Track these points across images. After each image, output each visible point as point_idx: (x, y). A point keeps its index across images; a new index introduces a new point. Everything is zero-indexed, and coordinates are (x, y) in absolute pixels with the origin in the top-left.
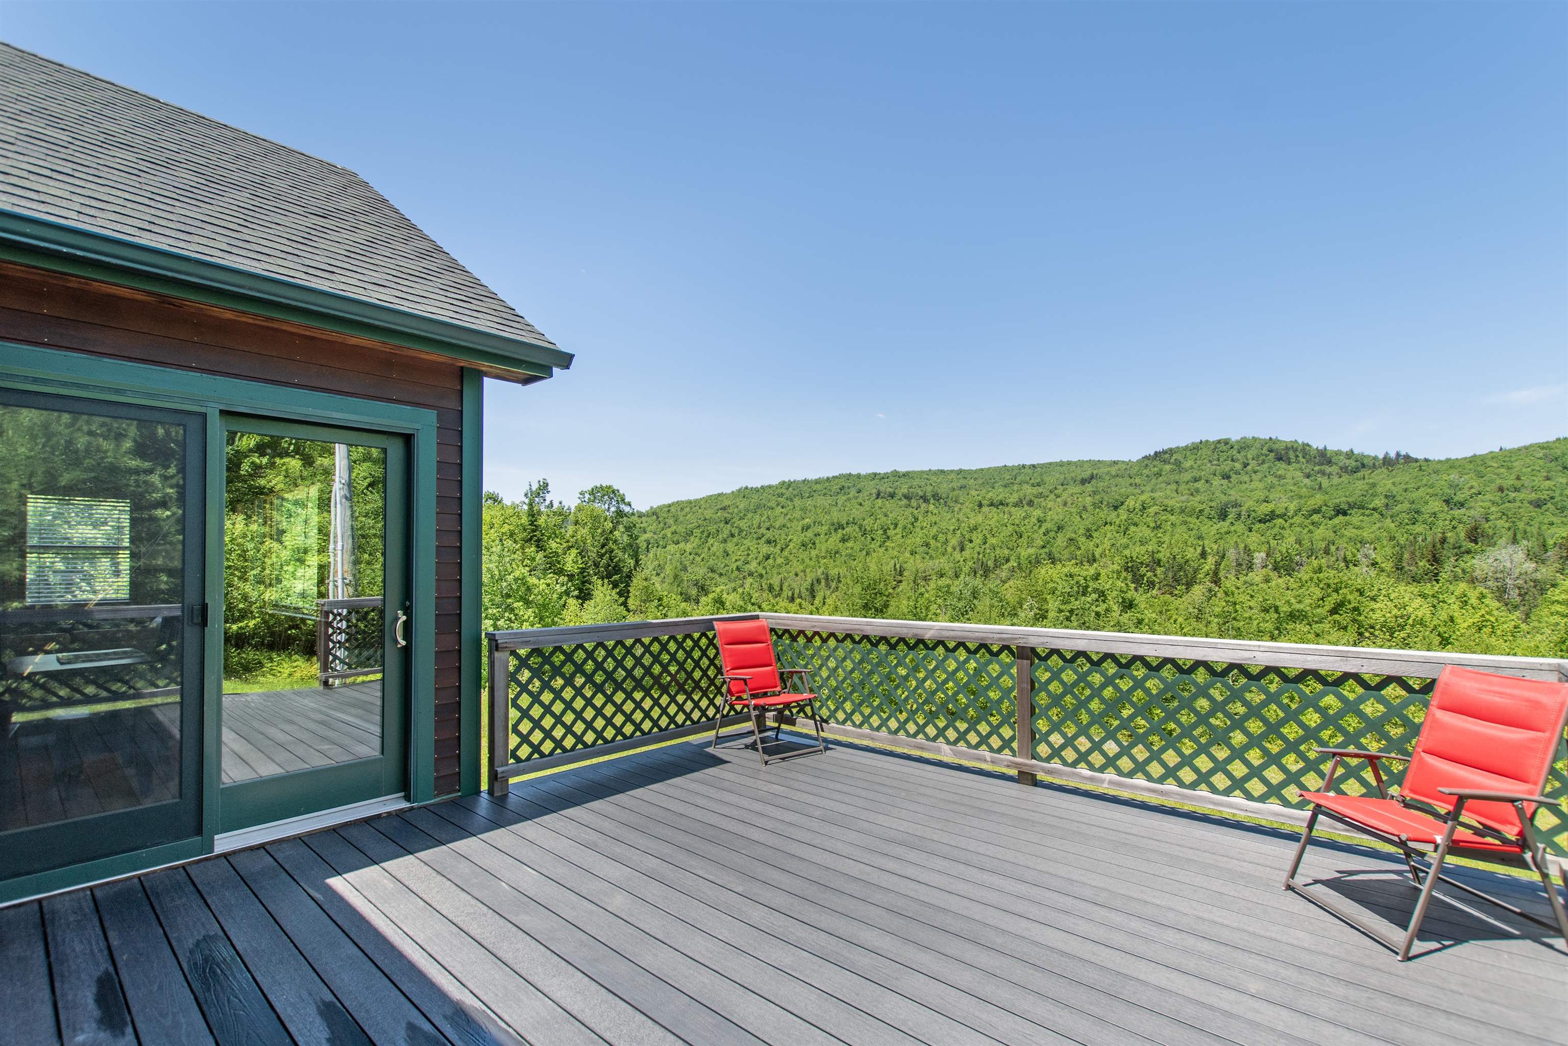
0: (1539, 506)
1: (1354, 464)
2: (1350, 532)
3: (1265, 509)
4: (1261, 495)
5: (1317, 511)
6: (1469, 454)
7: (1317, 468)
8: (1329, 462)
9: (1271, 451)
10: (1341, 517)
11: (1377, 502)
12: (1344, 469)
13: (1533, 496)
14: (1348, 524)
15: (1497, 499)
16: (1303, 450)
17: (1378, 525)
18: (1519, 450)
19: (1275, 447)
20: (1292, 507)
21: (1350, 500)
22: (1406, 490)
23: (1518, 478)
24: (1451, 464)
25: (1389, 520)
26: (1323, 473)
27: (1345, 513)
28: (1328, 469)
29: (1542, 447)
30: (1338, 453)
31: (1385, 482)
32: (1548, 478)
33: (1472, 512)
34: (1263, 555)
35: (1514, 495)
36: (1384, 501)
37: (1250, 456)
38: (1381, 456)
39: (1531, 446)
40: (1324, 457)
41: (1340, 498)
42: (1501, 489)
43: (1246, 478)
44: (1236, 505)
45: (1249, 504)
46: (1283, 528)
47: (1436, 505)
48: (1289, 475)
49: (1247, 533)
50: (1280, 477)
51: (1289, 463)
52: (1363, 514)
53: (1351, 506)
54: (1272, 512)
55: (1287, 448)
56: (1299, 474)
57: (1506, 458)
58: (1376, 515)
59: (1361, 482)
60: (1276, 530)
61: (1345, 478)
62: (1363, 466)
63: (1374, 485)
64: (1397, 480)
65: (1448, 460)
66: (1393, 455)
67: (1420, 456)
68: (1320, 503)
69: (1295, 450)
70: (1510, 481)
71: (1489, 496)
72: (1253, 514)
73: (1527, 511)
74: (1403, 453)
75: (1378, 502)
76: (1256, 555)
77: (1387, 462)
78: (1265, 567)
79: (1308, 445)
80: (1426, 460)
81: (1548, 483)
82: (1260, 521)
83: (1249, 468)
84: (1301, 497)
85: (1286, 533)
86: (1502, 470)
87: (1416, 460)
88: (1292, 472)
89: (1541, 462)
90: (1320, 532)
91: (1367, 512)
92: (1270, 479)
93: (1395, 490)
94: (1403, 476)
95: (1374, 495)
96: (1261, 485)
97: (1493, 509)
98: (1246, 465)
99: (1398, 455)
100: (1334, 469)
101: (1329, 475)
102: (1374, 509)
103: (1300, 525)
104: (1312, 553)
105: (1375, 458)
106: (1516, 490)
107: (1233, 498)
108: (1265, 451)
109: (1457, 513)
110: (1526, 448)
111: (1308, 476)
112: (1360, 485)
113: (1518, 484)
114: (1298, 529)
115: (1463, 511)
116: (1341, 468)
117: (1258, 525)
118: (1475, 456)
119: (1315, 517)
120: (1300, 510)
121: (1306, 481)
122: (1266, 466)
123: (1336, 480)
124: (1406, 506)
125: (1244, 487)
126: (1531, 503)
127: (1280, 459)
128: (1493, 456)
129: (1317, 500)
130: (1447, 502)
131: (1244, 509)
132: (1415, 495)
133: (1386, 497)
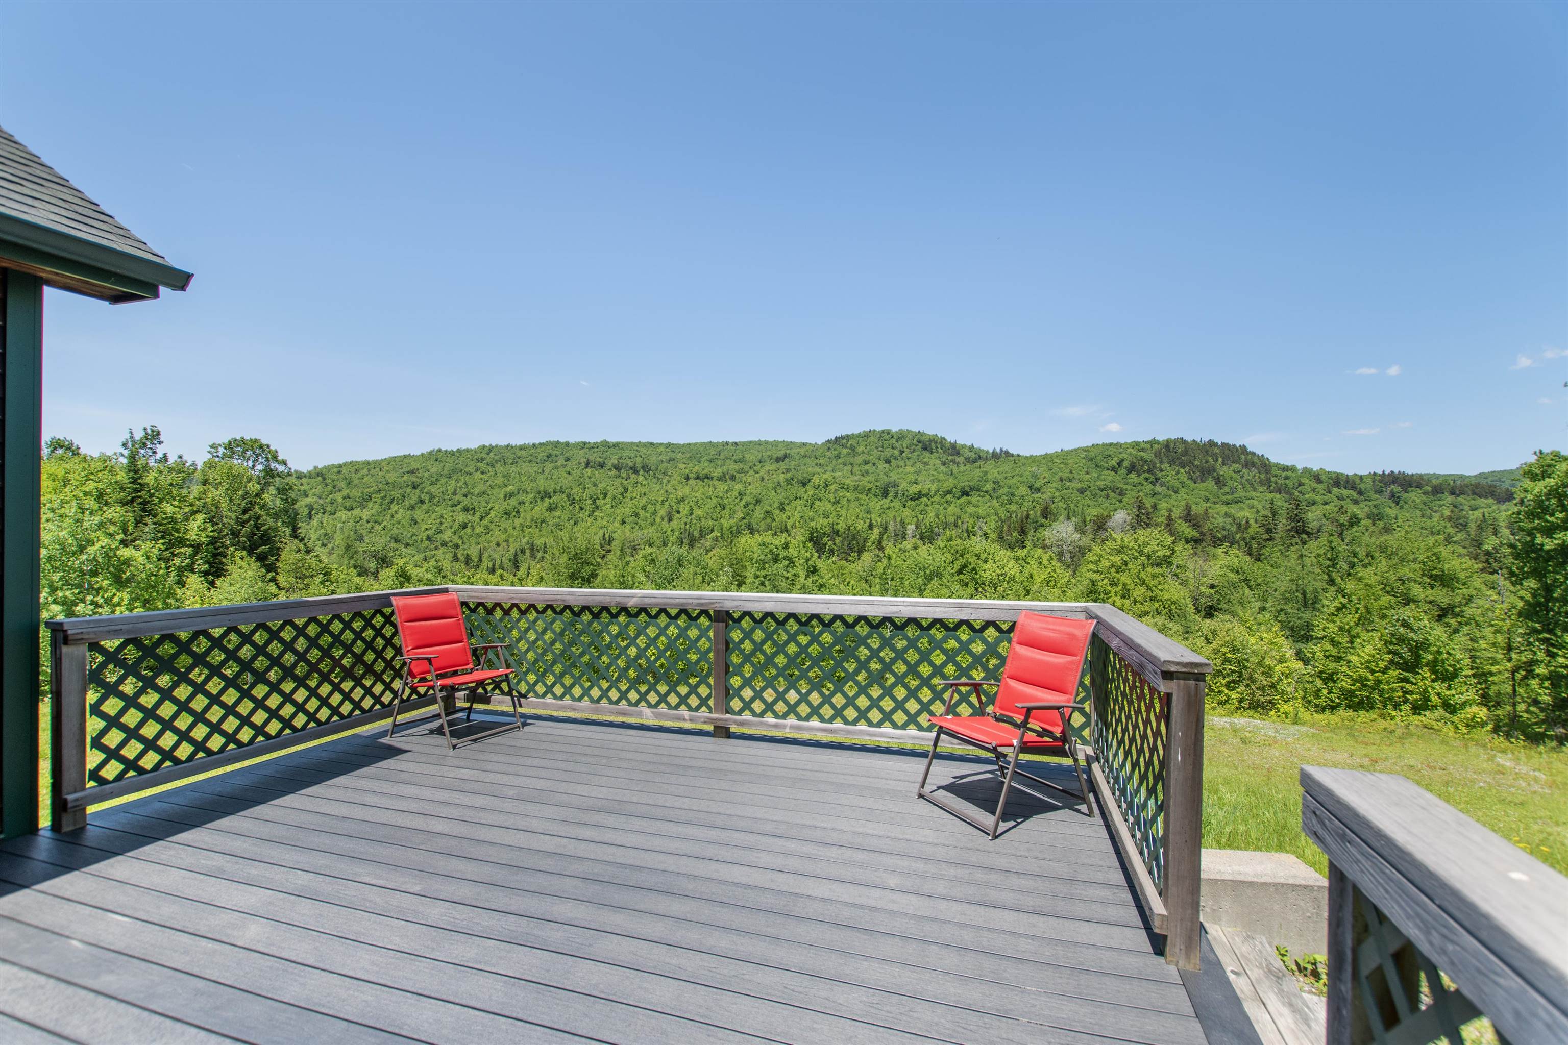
0: (1082, 493)
1: (974, 456)
2: (971, 509)
3: (914, 489)
4: (912, 477)
5: (949, 492)
6: (1043, 453)
7: (950, 458)
8: (958, 454)
9: (919, 442)
10: (965, 497)
11: (988, 486)
12: (967, 459)
13: (1079, 486)
14: (969, 503)
15: (1059, 487)
16: (941, 442)
17: (989, 504)
18: (1072, 451)
19: (923, 438)
20: (933, 488)
21: (971, 484)
22: (1006, 478)
23: (1071, 472)
24: (1032, 459)
25: (995, 501)
26: (954, 461)
27: (968, 495)
28: (958, 459)
29: (1086, 450)
30: (964, 446)
31: (993, 471)
32: (1087, 473)
33: (1045, 496)
34: (913, 527)
35: (1068, 484)
36: (992, 485)
37: (905, 445)
38: (991, 451)
39: (1078, 449)
40: (954, 450)
41: (964, 483)
42: (1061, 480)
43: (902, 463)
44: (896, 485)
45: (903, 485)
46: (927, 505)
47: (1023, 490)
48: (931, 463)
49: (902, 509)
50: (926, 464)
51: (932, 453)
52: (979, 496)
53: (972, 489)
54: (920, 492)
55: (930, 441)
56: (938, 462)
57: (1064, 456)
58: (988, 497)
59: (978, 470)
60: (922, 506)
61: (968, 466)
62: (980, 457)
63: (986, 473)
64: (1001, 469)
65: (1031, 456)
66: (998, 450)
67: (1015, 453)
68: (952, 485)
69: (936, 443)
70: (1066, 475)
71: (1054, 485)
72: (906, 493)
73: (1076, 496)
74: (1004, 449)
75: (989, 487)
76: (909, 527)
77: (995, 456)
78: (914, 537)
79: (944, 439)
80: (1019, 455)
81: (1088, 477)
82: (911, 499)
83: (904, 455)
84: (939, 481)
85: (929, 509)
86: (1062, 466)
87: (1012, 455)
88: (934, 460)
89: (1084, 461)
90: (951, 509)
91: (982, 494)
92: (918, 465)
93: (999, 477)
94: (1006, 467)
95: (986, 481)
96: (912, 470)
97: (1057, 494)
98: (902, 452)
99: (1001, 450)
100: (961, 459)
101: (958, 464)
102: (986, 492)
103: (939, 503)
104: (946, 526)
105: (987, 452)
106: (1070, 481)
107: (892, 479)
108: (915, 442)
109: (1036, 496)
110: (1076, 450)
111: (944, 464)
112: (978, 473)
113: (1071, 476)
114: (937, 506)
115: (1039, 495)
116: (966, 459)
117: (910, 503)
118: (1046, 454)
119: (949, 497)
120: (938, 491)
121: (943, 468)
122: (916, 454)
123: (962, 468)
124: (1006, 490)
125: (901, 470)
126: (1078, 490)
127: (925, 449)
128: (1057, 455)
129: (949, 483)
130: (1030, 487)
131: (900, 488)
132: (1011, 482)
133: (994, 482)
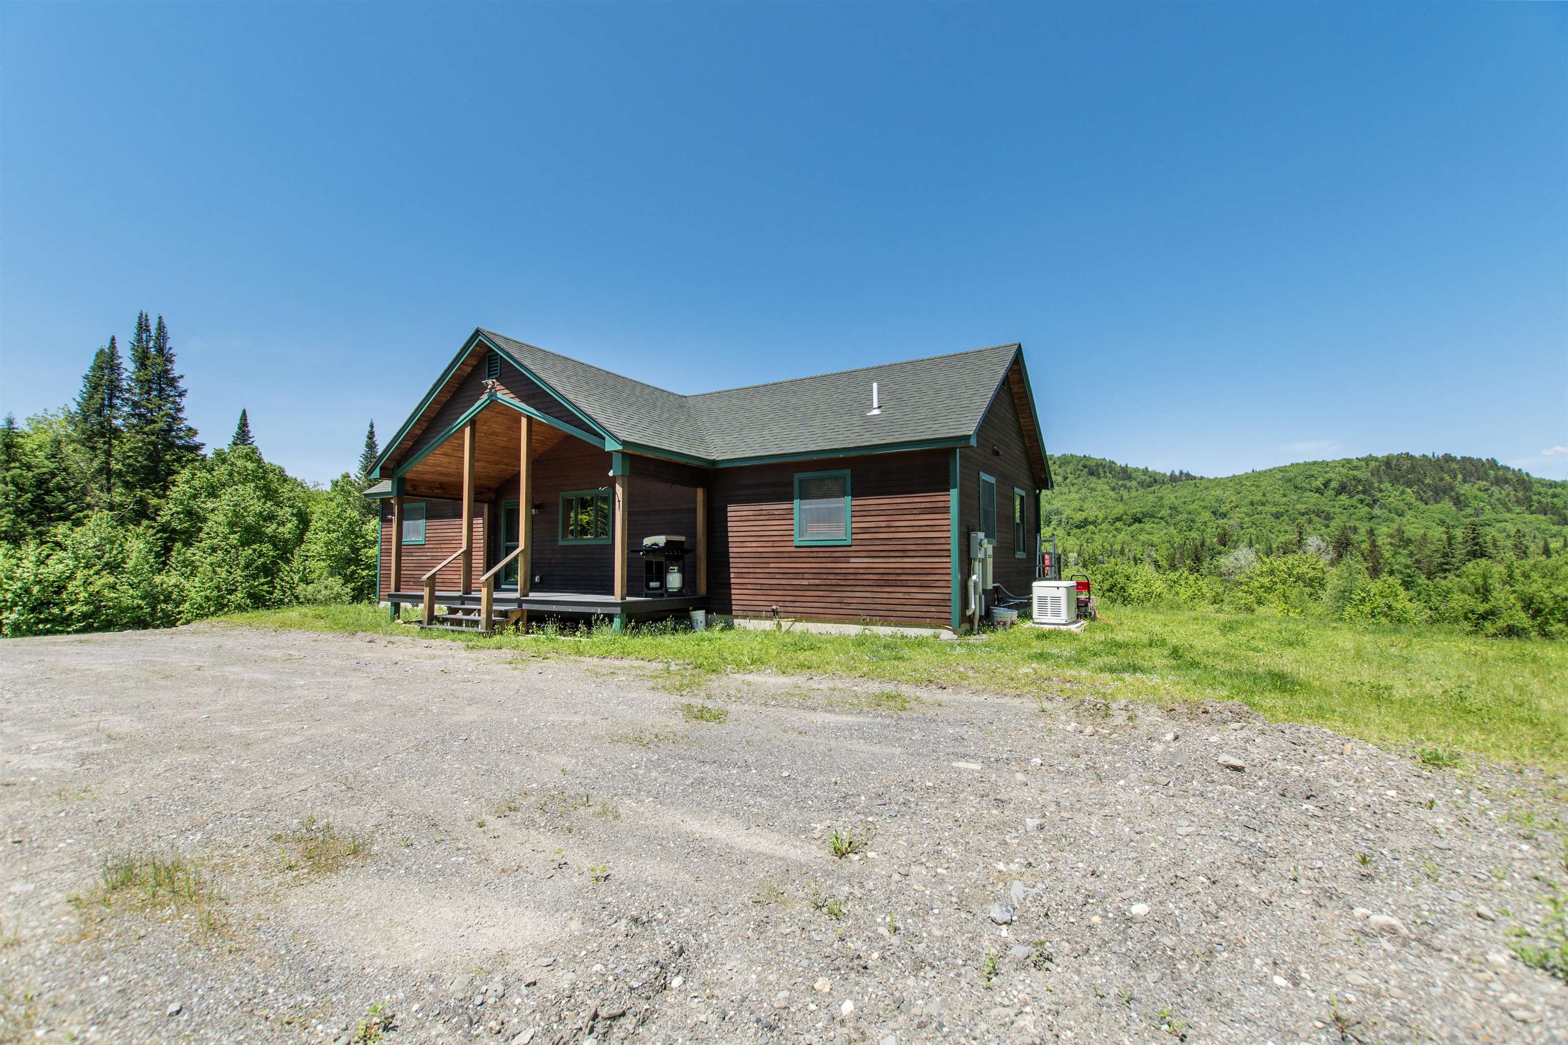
0: (1278, 518)
1: (1148, 480)
2: (1143, 537)
3: (1079, 517)
4: (1076, 504)
5: (1119, 519)
6: (1230, 475)
7: (1120, 483)
8: (1130, 478)
9: (1085, 467)
10: (1137, 525)
11: (1163, 512)
12: (1142, 484)
13: (1274, 510)
14: (1142, 530)
15: (1249, 511)
16: (1110, 467)
17: (1164, 531)
18: (1266, 472)
19: (1089, 463)
20: (1101, 516)
21: (1144, 510)
22: (1185, 503)
23: (1264, 495)
24: (1217, 482)
25: (1172, 528)
26: (1125, 486)
27: (1140, 522)
28: (1129, 484)
29: (1282, 470)
30: (1137, 470)
31: (1170, 496)
32: (1284, 495)
33: (1232, 522)
34: (1075, 555)
35: (1261, 508)
36: (1169, 511)
37: (1068, 471)
38: (1168, 474)
39: (1274, 469)
40: (1125, 474)
41: (1136, 509)
42: (1252, 504)
43: (1066, 490)
44: (1058, 513)
45: (1068, 512)
46: (1094, 533)
47: (1206, 515)
48: (1099, 488)
49: (1066, 537)
50: (1092, 490)
51: (1099, 478)
52: (1153, 522)
53: (1145, 515)
54: (1086, 519)
55: (1097, 465)
56: (1106, 487)
57: (1256, 477)
58: (1163, 523)
59: (1152, 495)
60: (1088, 535)
61: (1141, 491)
62: (1155, 481)
63: (1161, 498)
64: (1179, 494)
65: (1216, 479)
66: (1177, 473)
67: (1198, 475)
68: (1122, 512)
69: (1104, 467)
70: (1259, 497)
71: (1243, 509)
72: (1071, 521)
73: (1269, 521)
74: (1185, 471)
75: (1165, 512)
76: (1071, 555)
77: (1173, 479)
78: (1077, 564)
79: (1113, 462)
80: (1202, 478)
81: (1284, 500)
82: (1076, 527)
83: (1068, 481)
84: (1107, 508)
85: (1096, 537)
86: (1253, 488)
87: (1195, 478)
88: (1101, 485)
89: (1280, 482)
90: (1121, 537)
91: (1157, 520)
92: (1084, 491)
93: (1177, 502)
94: (1185, 491)
95: (1162, 506)
96: (1077, 496)
97: (1246, 519)
98: (1065, 478)
99: (1181, 473)
100: (1134, 483)
101: (1129, 489)
102: (1162, 518)
103: (1107, 531)
104: (1111, 554)
105: (1164, 475)
106: (1263, 504)
107: (1055, 507)
108: (1080, 467)
109: (1221, 522)
110: (1270, 470)
111: (1113, 489)
112: (1151, 498)
113: (1264, 499)
114: (1106, 534)
115: (1225, 520)
116: (1139, 483)
117: (1075, 531)
118: (1234, 476)
119: (1118, 524)
120: (1106, 518)
121: (1112, 493)
122: (1081, 479)
123: (1134, 493)
124: (1185, 516)
125: (1064, 497)
126: (1272, 515)
127: (1092, 474)
128: (1247, 477)
129: (1119, 509)
130: (1214, 513)
131: (1064, 516)
132: (1191, 507)
133: (1170, 508)
